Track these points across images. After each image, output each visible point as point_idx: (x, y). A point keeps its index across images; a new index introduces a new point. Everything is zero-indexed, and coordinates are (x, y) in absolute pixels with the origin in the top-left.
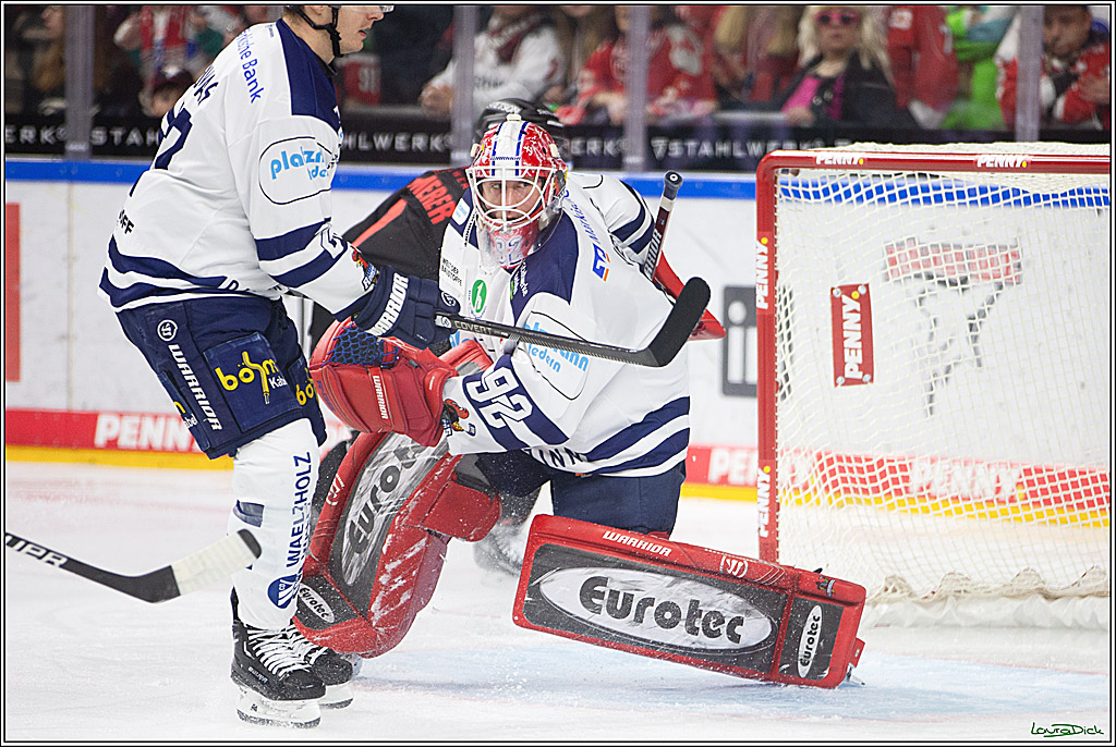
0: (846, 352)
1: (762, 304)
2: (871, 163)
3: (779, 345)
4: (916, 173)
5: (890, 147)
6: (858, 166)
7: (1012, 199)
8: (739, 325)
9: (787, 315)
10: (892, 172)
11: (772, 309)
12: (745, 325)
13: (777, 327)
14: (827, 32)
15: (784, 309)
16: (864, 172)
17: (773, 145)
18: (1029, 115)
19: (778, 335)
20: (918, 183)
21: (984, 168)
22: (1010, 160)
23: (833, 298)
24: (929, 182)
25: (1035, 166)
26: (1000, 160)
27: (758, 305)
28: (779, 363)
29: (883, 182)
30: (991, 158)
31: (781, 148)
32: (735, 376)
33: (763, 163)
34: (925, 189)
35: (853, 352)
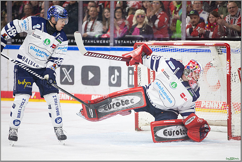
0: (151, 79)
1: (135, 70)
2: (155, 44)
3: (138, 78)
4: (163, 46)
5: (158, 41)
6: (152, 45)
7: (181, 51)
8: (131, 74)
9: (139, 72)
10: (159, 46)
11: (137, 71)
12: (132, 74)
13: (138, 74)
14: (138, 19)
15: (139, 71)
16: (153, 46)
17: (137, 41)
18: (184, 36)
19: (138, 76)
20: (164, 48)
21: (175, 45)
22: (180, 44)
23: (148, 69)
24: (166, 48)
25: (185, 45)
26: (178, 44)
27: (134, 70)
28: (138, 81)
29: (157, 48)
30: (177, 43)
31: (138, 42)
32: (130, 84)
33: (135, 45)
34: (165, 49)
35: (152, 79)
